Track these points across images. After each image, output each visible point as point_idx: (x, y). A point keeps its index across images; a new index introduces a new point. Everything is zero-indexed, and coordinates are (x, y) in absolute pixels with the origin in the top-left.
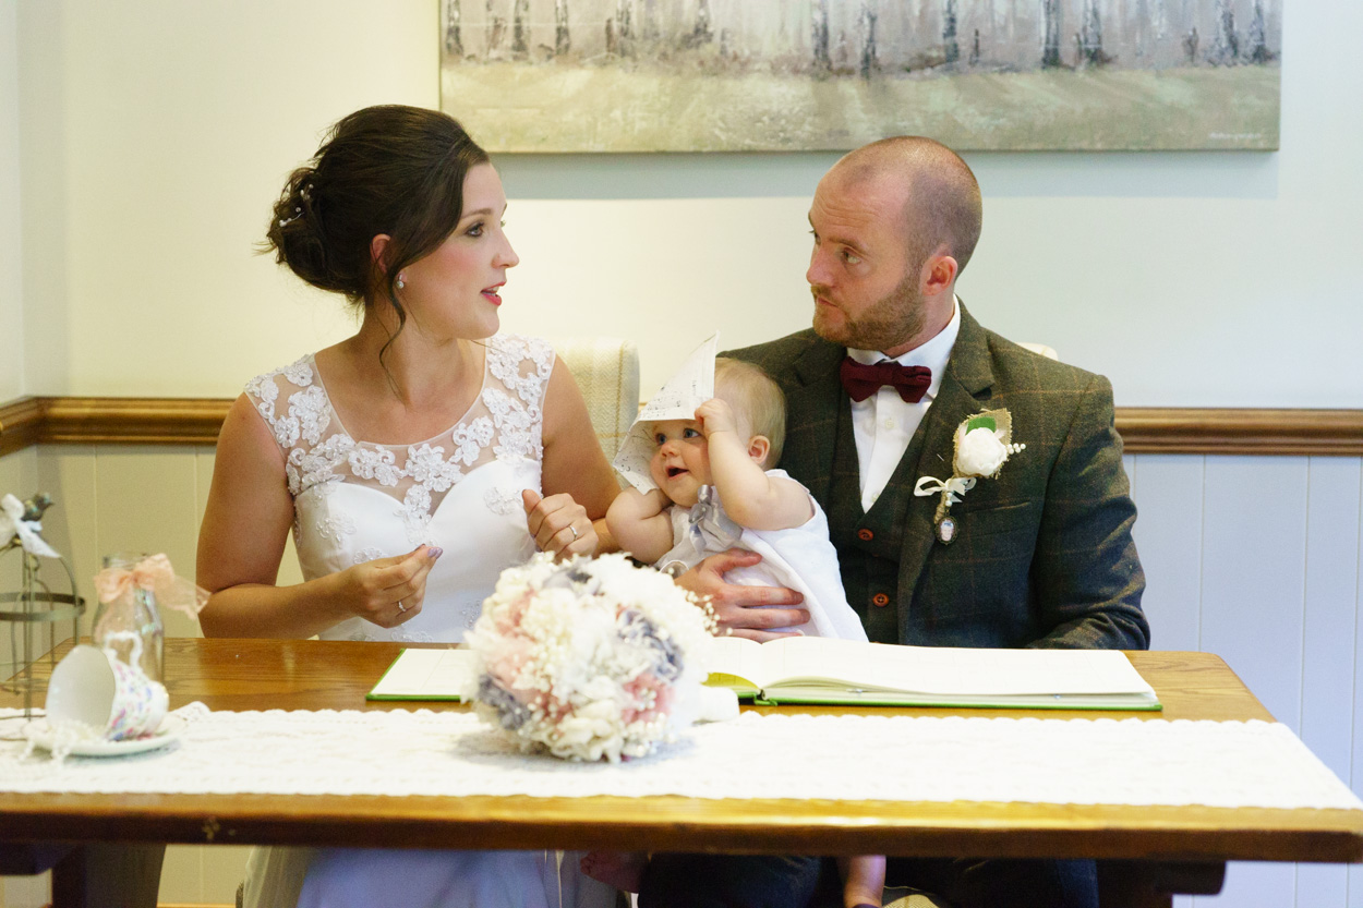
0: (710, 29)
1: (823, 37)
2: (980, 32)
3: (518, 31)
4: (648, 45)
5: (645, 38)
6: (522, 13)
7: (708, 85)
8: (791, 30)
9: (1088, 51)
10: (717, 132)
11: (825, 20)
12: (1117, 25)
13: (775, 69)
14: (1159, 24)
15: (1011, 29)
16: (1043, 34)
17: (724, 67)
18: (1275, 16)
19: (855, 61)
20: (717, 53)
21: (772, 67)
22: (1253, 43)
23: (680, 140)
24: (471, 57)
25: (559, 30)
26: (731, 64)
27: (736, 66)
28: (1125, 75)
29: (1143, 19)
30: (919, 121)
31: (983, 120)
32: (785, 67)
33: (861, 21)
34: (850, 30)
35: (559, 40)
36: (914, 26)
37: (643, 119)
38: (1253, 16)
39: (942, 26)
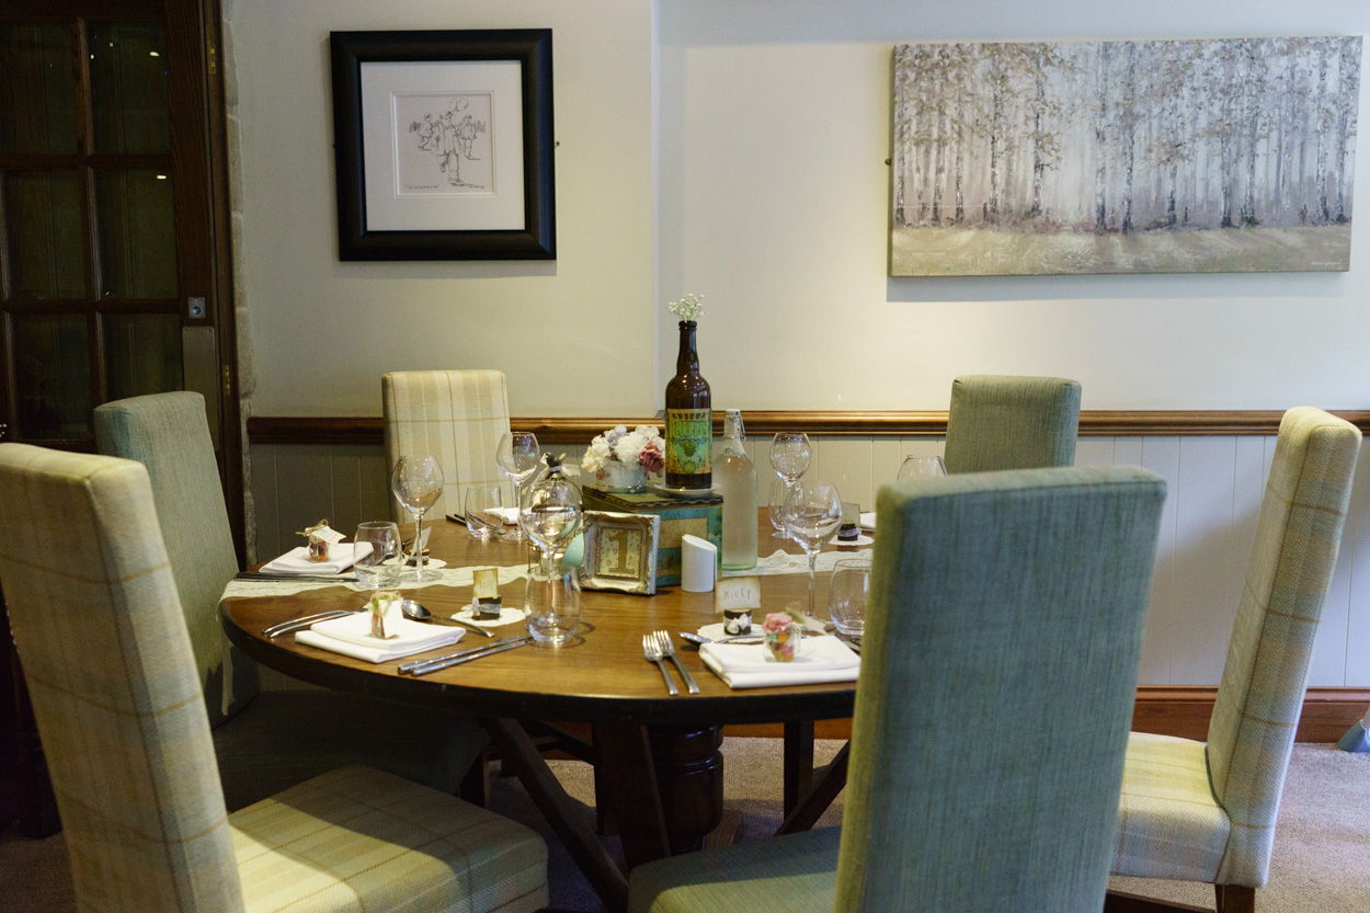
0: (1040, 208)
1: (1102, 211)
2: (1189, 208)
3: (935, 210)
4: (1006, 219)
5: (1005, 213)
6: (938, 200)
7: (1038, 238)
8: (1085, 208)
9: (1247, 218)
10: (1043, 264)
11: (1104, 202)
12: (1263, 203)
13: (1075, 230)
14: (1286, 203)
15: (1205, 206)
16: (1223, 209)
17: (1047, 229)
18: (1350, 198)
19: (1119, 225)
20: (1044, 220)
21: (1074, 228)
22: (1337, 213)
23: (1022, 268)
24: (909, 225)
25: (958, 209)
26: (1051, 227)
27: (1055, 228)
28: (1266, 231)
29: (1278, 200)
30: (1153, 257)
31: (1188, 256)
32: (1080, 228)
33: (1123, 203)
34: (1117, 208)
35: (957, 215)
36: (1152, 205)
37: (1002, 257)
38: (1337, 198)
39: (1167, 205)
